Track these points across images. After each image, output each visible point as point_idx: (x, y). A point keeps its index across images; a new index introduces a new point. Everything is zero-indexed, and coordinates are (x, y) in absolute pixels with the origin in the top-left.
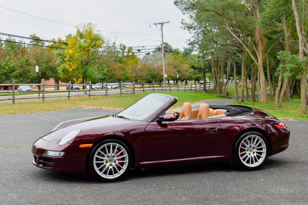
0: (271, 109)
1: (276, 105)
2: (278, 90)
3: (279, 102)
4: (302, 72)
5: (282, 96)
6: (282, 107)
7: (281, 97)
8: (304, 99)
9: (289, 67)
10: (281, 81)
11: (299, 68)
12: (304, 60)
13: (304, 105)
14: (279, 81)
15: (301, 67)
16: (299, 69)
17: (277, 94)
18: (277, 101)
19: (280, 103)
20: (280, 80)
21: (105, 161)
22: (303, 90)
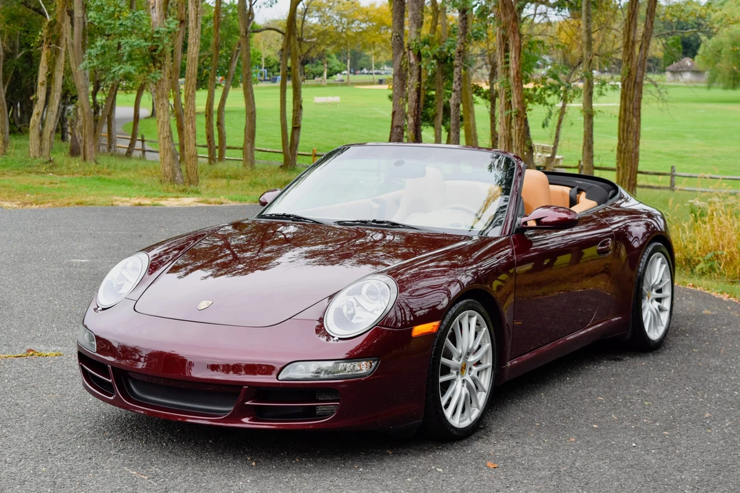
0: (30, 173)
1: (35, 157)
2: (38, 114)
3: (41, 150)
4: (160, 62)
5: (52, 133)
6: (55, 166)
7: (47, 135)
8: (167, 139)
9: (131, 46)
10: (45, 86)
11: (155, 50)
12: (171, 26)
13: (169, 157)
14: (39, 86)
15: (160, 48)
16: (154, 53)
17: (34, 126)
18: (37, 148)
19: (46, 153)
20: (42, 84)
21: (455, 372)
22: (164, 115)
